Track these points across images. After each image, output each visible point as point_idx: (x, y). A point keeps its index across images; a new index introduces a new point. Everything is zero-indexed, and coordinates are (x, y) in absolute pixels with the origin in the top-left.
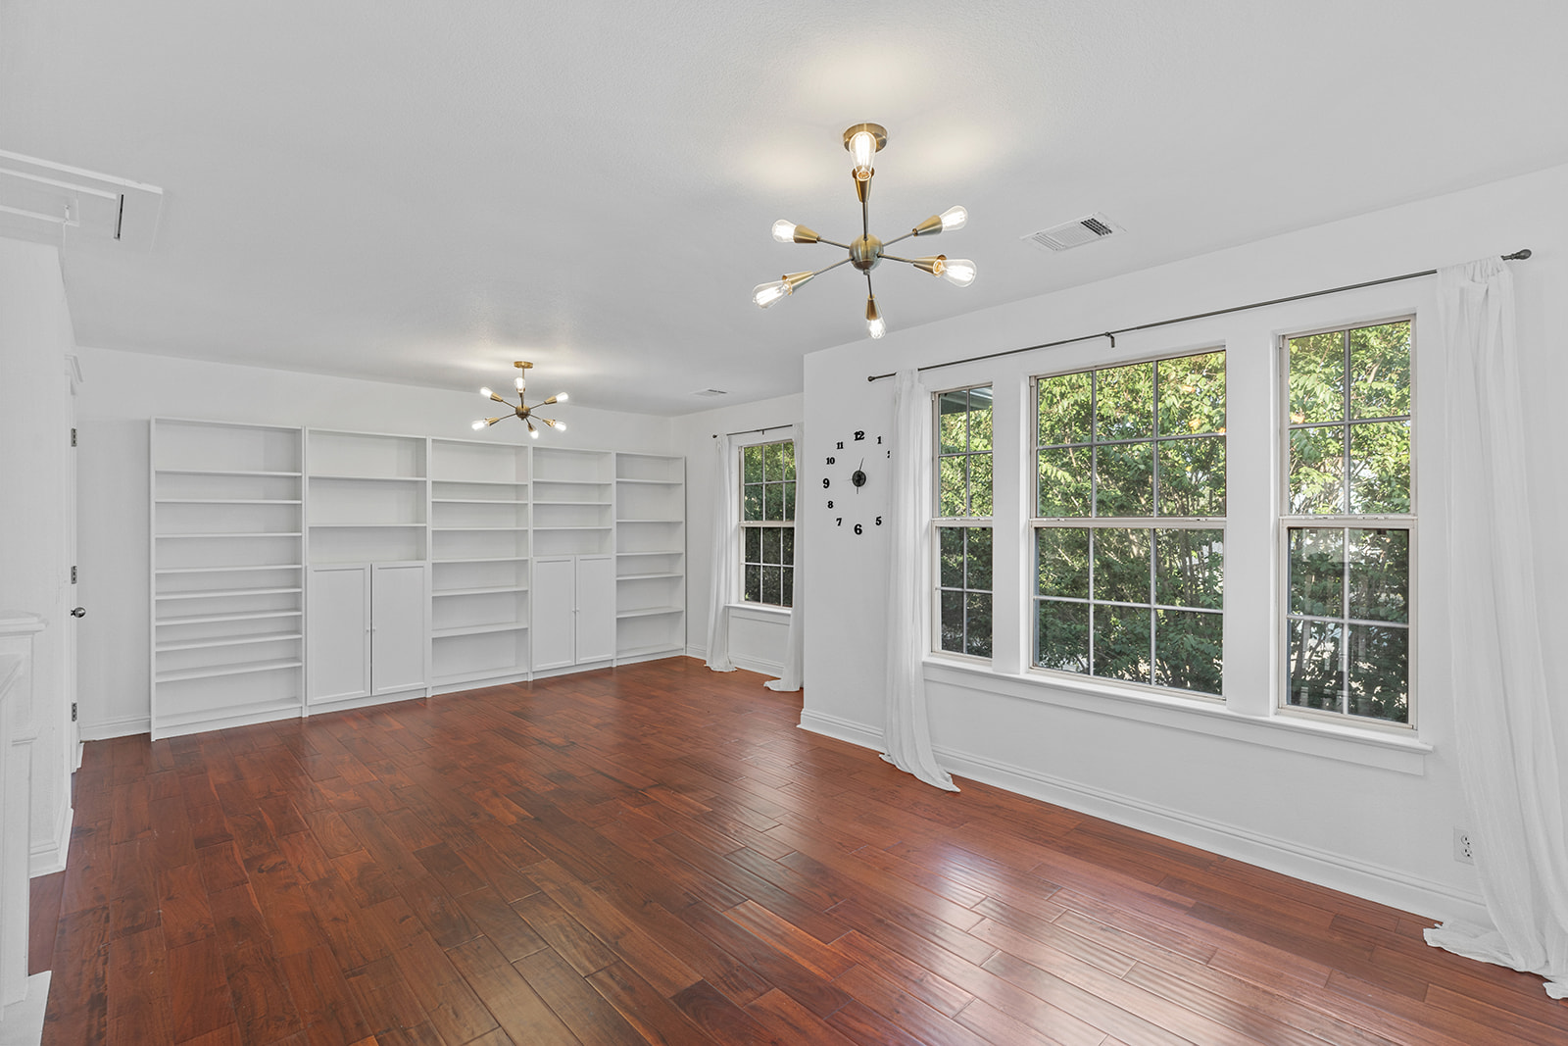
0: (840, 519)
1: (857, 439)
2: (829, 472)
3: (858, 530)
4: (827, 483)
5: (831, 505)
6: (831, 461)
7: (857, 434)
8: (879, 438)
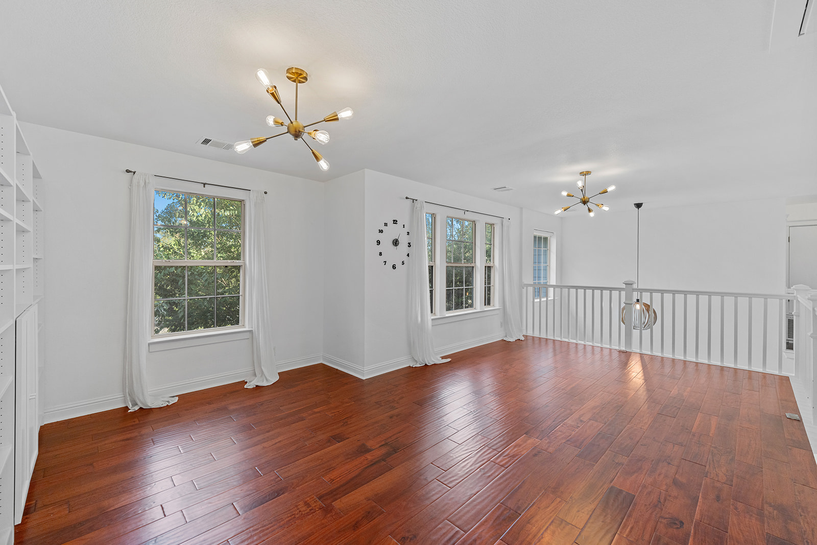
0: (386, 262)
1: (394, 223)
2: (380, 237)
3: (394, 267)
4: (378, 242)
5: (381, 254)
6: (381, 231)
7: (394, 221)
8: (404, 225)
